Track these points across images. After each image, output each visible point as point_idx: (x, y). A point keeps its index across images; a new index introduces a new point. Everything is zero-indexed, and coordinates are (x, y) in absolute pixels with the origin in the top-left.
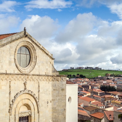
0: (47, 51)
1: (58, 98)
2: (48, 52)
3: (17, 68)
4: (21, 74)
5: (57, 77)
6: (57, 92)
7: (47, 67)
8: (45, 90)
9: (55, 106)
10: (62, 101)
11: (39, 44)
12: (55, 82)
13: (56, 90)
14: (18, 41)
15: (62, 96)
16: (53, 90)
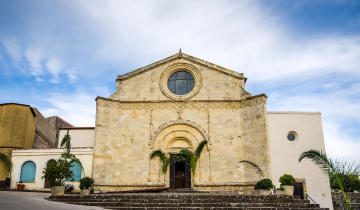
0: (229, 70)
1: (251, 131)
2: (231, 71)
3: (164, 94)
4: (170, 101)
5: (248, 101)
6: (249, 122)
7: (227, 91)
8: (225, 121)
9: (248, 143)
10: (259, 134)
11: (210, 64)
12: (245, 108)
13: (248, 119)
14: (166, 66)
15: (258, 126)
16: (243, 120)
